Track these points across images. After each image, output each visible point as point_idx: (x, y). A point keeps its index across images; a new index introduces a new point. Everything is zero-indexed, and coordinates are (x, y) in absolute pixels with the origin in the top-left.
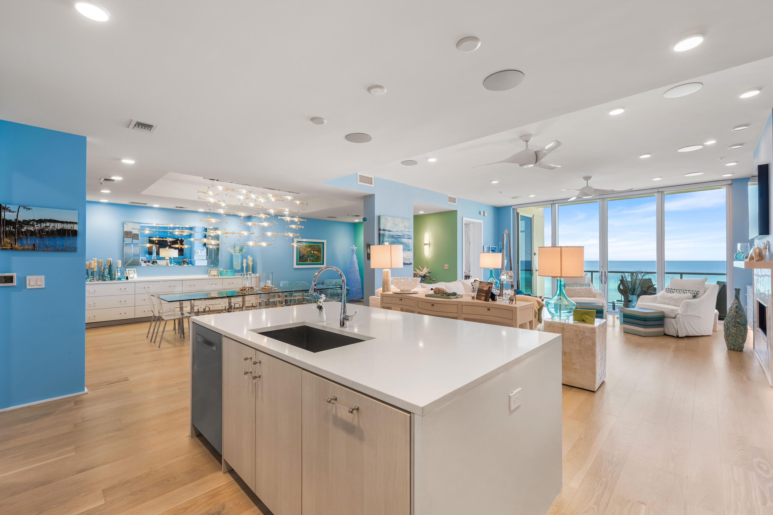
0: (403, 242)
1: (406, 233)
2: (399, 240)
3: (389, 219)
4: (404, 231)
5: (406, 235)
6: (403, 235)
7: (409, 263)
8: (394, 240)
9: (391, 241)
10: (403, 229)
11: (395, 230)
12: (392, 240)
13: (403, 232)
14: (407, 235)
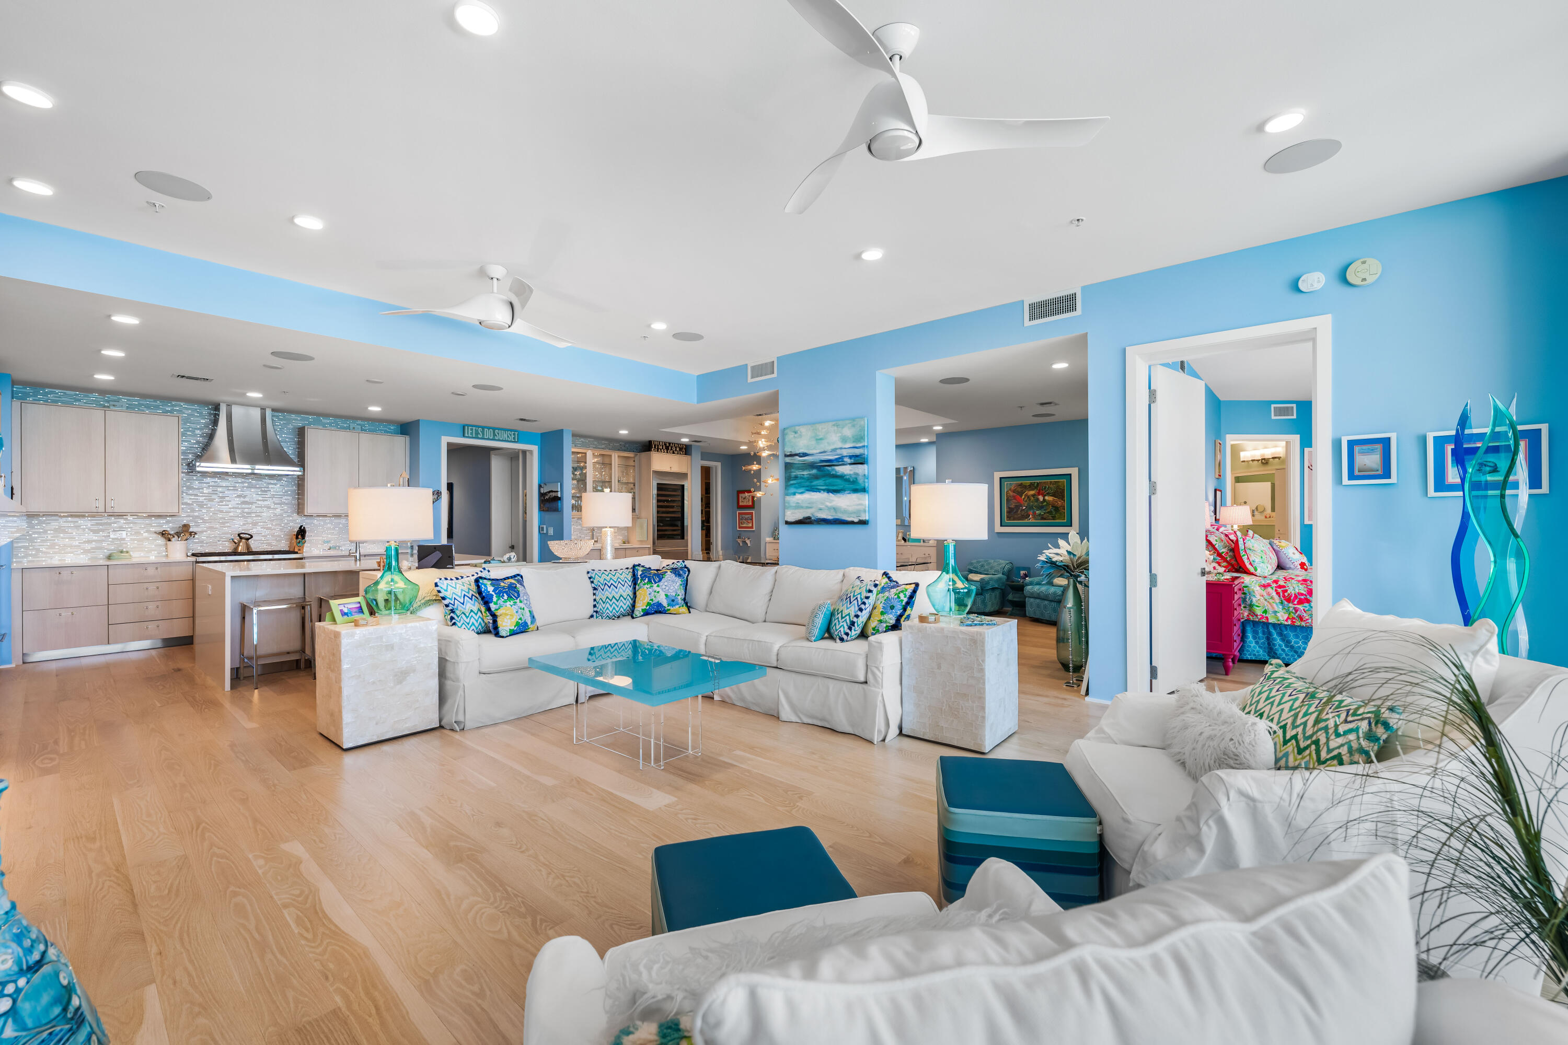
0: (838, 474)
1: (845, 453)
2: (828, 470)
3: (803, 430)
4: (841, 448)
5: (846, 456)
6: (840, 458)
7: (856, 520)
8: (814, 471)
9: (808, 476)
10: (840, 445)
11: (818, 451)
12: (811, 472)
13: (839, 452)
14: (851, 457)
